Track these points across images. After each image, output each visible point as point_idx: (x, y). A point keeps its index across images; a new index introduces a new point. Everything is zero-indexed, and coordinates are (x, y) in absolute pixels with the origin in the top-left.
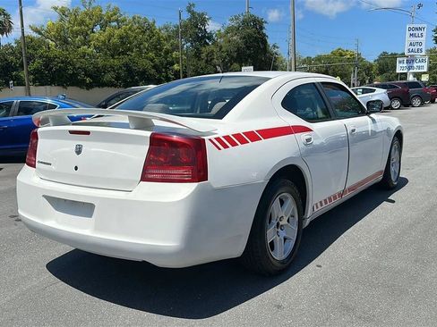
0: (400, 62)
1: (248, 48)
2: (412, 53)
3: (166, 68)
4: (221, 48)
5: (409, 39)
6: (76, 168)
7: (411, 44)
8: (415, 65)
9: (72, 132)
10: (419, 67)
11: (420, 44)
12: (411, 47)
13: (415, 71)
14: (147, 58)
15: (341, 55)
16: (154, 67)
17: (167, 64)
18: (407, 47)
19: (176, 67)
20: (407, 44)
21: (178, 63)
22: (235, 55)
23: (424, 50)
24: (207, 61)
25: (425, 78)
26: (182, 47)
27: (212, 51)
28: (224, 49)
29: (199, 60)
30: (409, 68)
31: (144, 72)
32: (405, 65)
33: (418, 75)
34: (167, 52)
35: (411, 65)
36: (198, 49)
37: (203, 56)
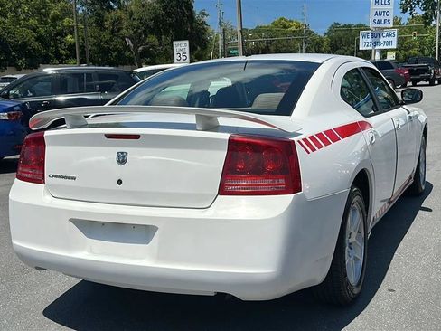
0: (364, 36)
1: (169, 14)
2: (378, 25)
3: (55, 40)
4: (132, 14)
5: (374, 7)
6: (120, 182)
7: (376, 14)
8: (382, 40)
9: (109, 136)
10: (387, 43)
11: (387, 13)
12: (377, 18)
13: (382, 47)
14: (28, 27)
15: (285, 27)
16: (37, 39)
17: (57, 35)
18: (372, 17)
19: (69, 38)
20: (372, 13)
21: (72, 33)
22: (151, 23)
23: (392, 22)
24: (112, 32)
25: (391, 56)
26: (77, 11)
27: (120, 19)
28: (135, 16)
29: (101, 30)
30: (375, 44)
31: (25, 45)
32: (370, 40)
33: (384, 53)
34: (55, 18)
35: (376, 40)
36: (99, 15)
37: (107, 24)
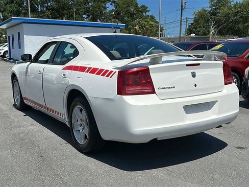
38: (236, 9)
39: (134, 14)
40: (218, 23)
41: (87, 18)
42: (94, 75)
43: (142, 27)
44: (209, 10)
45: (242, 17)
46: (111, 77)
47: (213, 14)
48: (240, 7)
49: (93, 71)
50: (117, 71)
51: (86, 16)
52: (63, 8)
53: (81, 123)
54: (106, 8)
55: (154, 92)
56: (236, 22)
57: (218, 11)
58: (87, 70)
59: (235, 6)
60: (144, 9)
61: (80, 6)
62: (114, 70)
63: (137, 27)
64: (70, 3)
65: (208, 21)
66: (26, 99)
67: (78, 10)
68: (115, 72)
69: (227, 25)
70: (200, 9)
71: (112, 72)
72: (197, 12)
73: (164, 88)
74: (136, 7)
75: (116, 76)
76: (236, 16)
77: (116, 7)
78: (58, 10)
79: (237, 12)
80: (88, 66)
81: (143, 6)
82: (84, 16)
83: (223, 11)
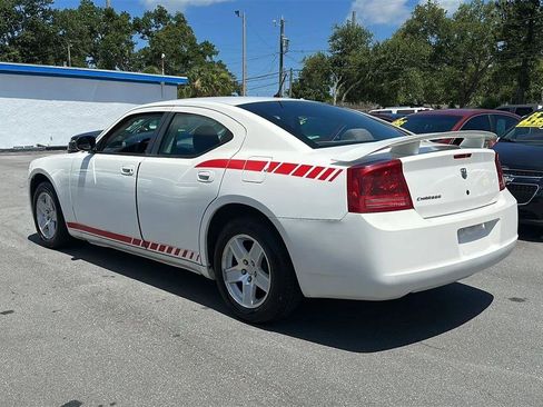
6: (468, 193)
9: (456, 157)
38: (376, 54)
39: (188, 58)
40: (346, 81)
41: (93, 62)
42: (290, 177)
43: (206, 82)
44: (330, 55)
45: (388, 70)
46: (331, 180)
47: (337, 63)
48: (385, 53)
49: (286, 169)
50: (345, 168)
51: (91, 58)
52: (46, 42)
53: (245, 267)
54: (132, 45)
55: (410, 206)
56: (379, 80)
57: (346, 57)
58: (267, 167)
59: (375, 49)
60: (209, 49)
61: (81, 38)
62: (338, 168)
63: (198, 83)
64: (61, 33)
65: (327, 75)
66: (73, 225)
67: (76, 46)
68: (341, 171)
69: (362, 84)
70: (313, 54)
71: (331, 170)
72: (308, 58)
73: (426, 198)
74: (193, 44)
75: (343, 177)
76: (377, 67)
77: (152, 43)
78: (34, 46)
79: (380, 61)
80: (270, 160)
81: (206, 44)
82: (88, 59)
83: (355, 58)
